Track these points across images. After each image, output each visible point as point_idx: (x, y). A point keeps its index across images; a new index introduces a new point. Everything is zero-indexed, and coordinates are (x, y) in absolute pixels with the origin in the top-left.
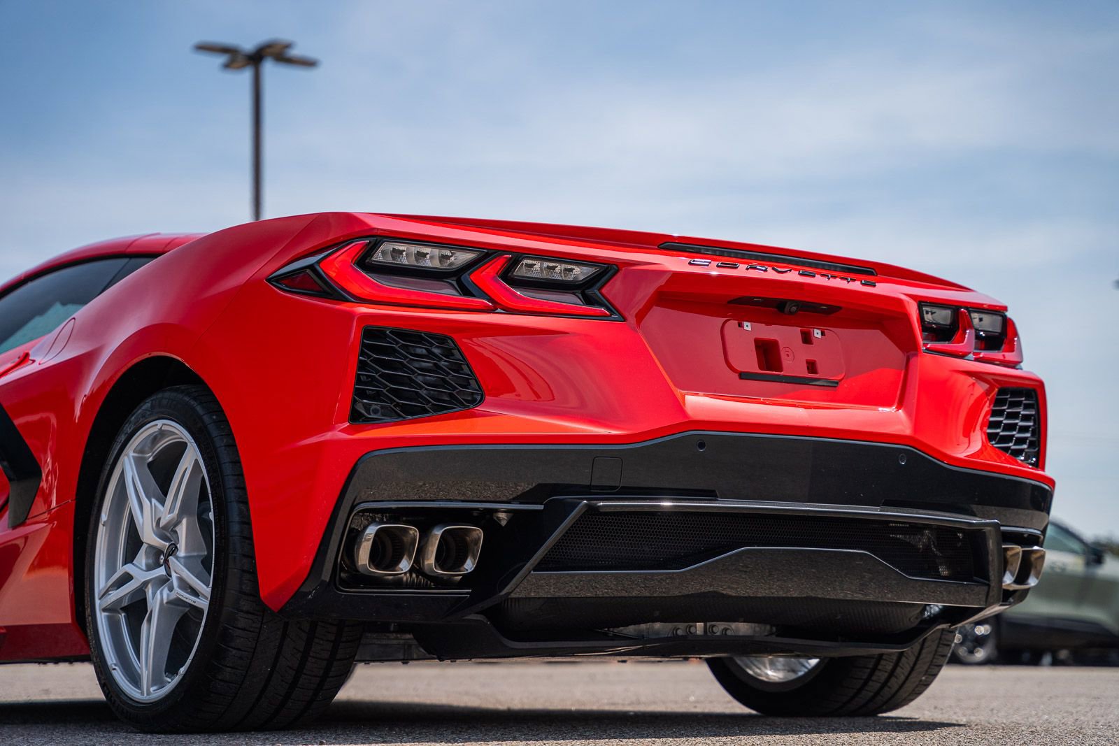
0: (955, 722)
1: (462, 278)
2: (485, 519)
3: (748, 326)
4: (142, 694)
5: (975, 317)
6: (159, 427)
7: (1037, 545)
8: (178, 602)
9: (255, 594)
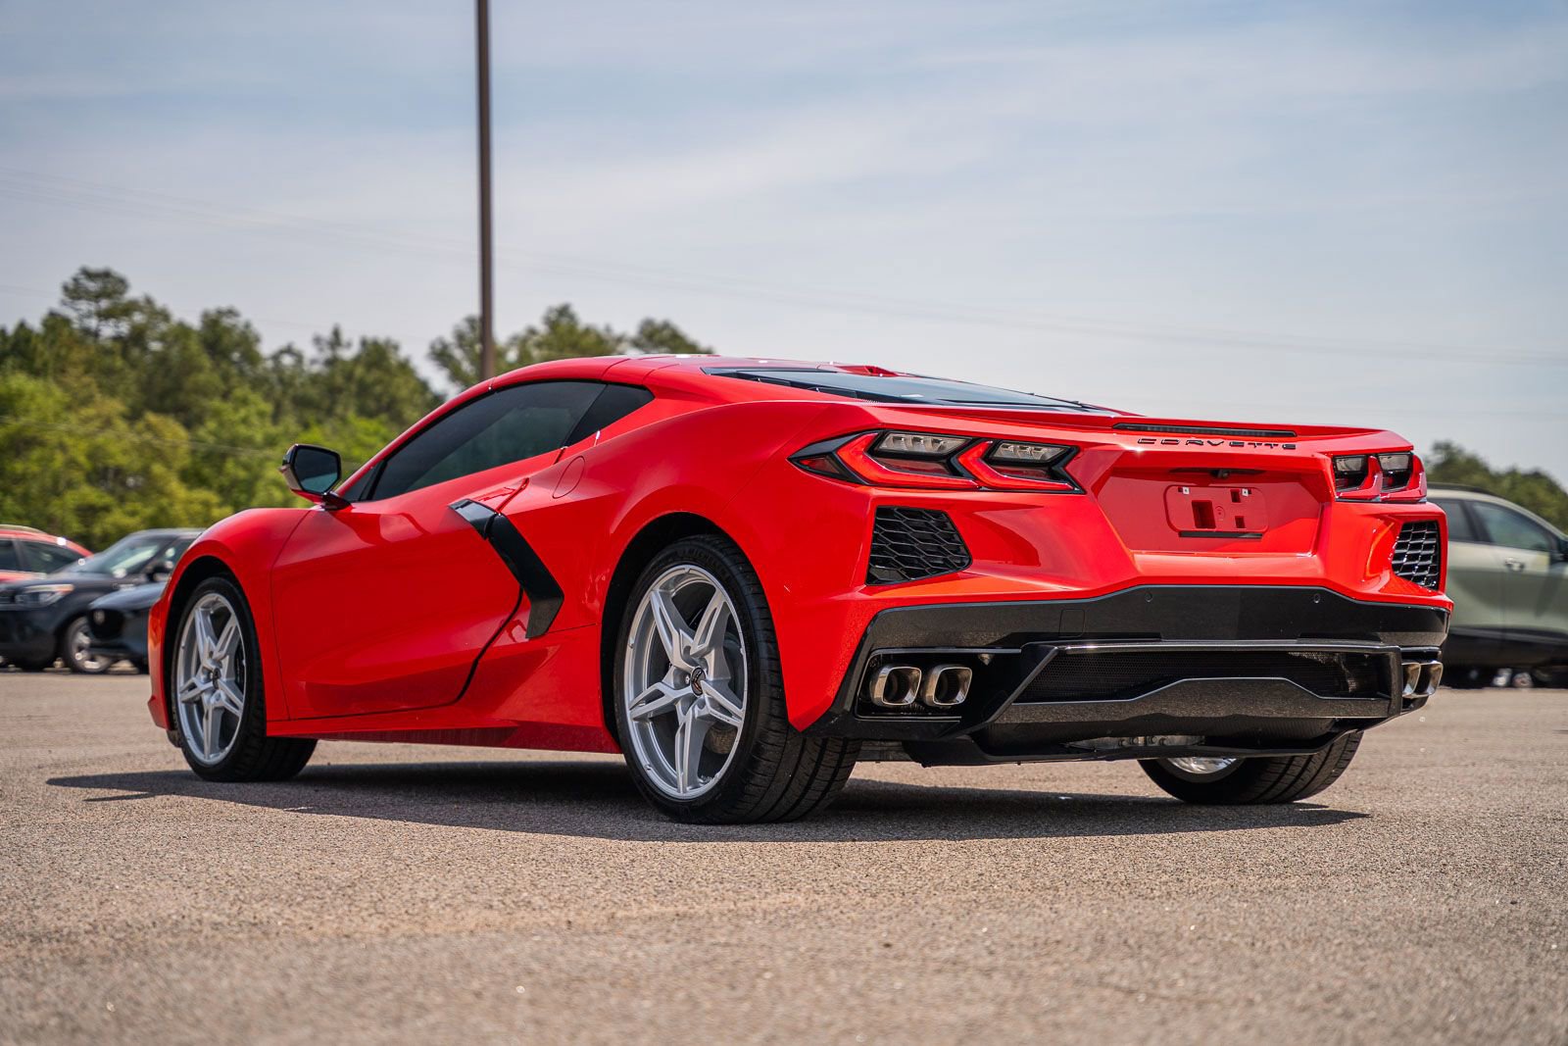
0: (1360, 811)
1: (952, 460)
2: (972, 661)
3: (1186, 491)
4: (679, 791)
5: (1384, 460)
6: (687, 571)
7: (1435, 659)
8: (710, 717)
9: (783, 716)
